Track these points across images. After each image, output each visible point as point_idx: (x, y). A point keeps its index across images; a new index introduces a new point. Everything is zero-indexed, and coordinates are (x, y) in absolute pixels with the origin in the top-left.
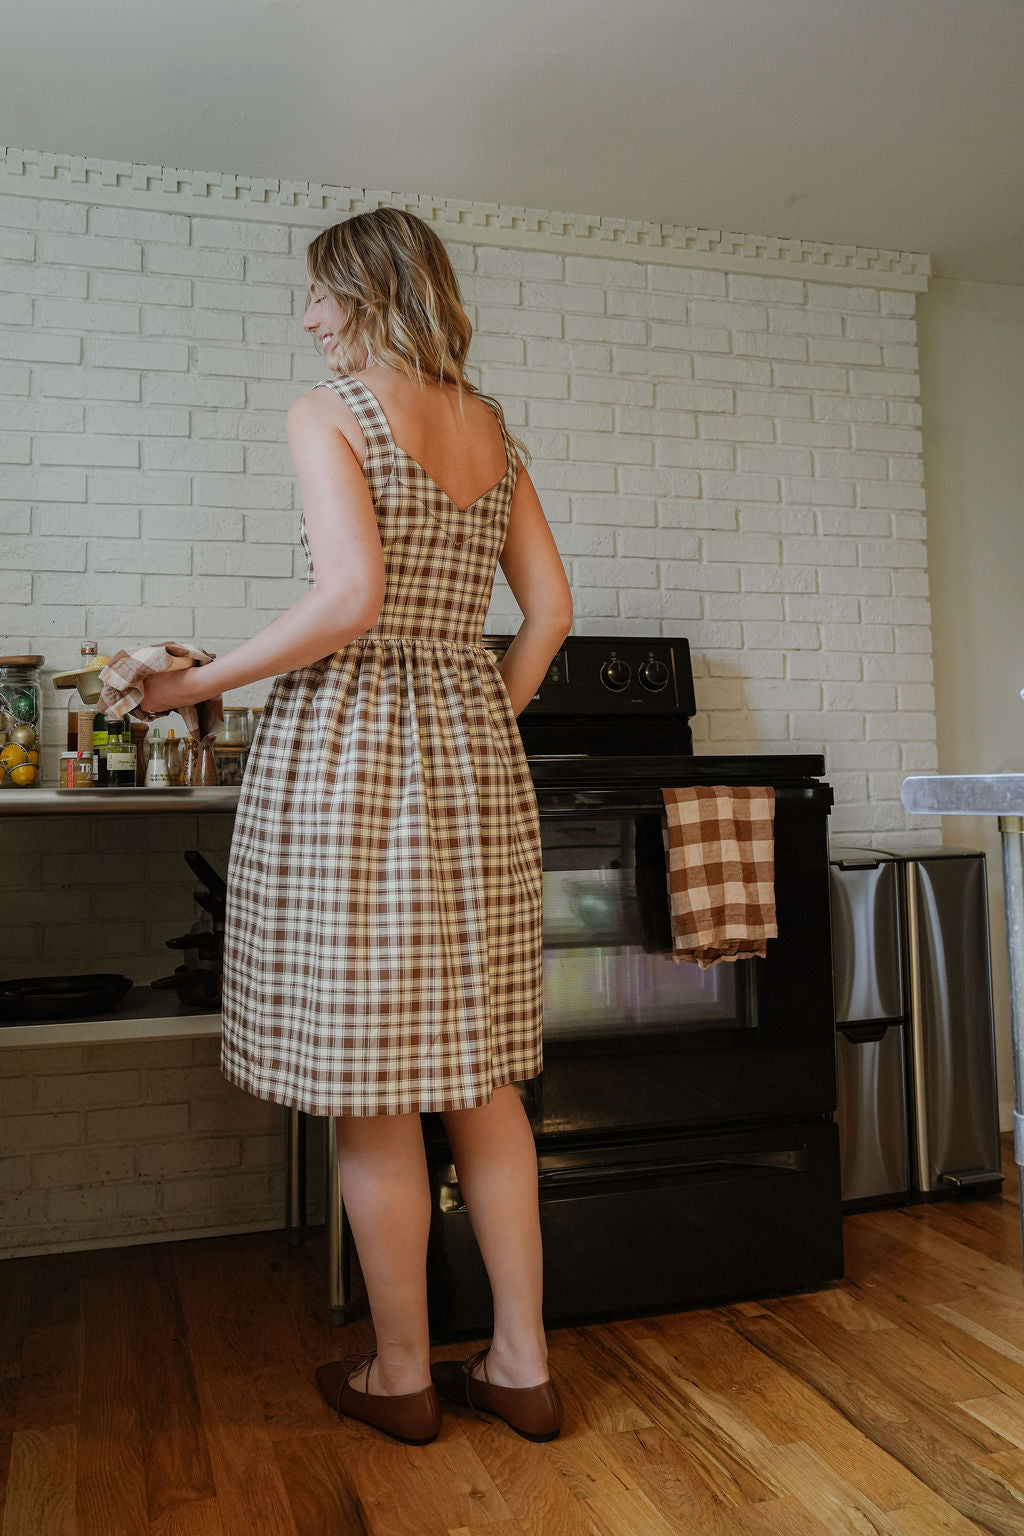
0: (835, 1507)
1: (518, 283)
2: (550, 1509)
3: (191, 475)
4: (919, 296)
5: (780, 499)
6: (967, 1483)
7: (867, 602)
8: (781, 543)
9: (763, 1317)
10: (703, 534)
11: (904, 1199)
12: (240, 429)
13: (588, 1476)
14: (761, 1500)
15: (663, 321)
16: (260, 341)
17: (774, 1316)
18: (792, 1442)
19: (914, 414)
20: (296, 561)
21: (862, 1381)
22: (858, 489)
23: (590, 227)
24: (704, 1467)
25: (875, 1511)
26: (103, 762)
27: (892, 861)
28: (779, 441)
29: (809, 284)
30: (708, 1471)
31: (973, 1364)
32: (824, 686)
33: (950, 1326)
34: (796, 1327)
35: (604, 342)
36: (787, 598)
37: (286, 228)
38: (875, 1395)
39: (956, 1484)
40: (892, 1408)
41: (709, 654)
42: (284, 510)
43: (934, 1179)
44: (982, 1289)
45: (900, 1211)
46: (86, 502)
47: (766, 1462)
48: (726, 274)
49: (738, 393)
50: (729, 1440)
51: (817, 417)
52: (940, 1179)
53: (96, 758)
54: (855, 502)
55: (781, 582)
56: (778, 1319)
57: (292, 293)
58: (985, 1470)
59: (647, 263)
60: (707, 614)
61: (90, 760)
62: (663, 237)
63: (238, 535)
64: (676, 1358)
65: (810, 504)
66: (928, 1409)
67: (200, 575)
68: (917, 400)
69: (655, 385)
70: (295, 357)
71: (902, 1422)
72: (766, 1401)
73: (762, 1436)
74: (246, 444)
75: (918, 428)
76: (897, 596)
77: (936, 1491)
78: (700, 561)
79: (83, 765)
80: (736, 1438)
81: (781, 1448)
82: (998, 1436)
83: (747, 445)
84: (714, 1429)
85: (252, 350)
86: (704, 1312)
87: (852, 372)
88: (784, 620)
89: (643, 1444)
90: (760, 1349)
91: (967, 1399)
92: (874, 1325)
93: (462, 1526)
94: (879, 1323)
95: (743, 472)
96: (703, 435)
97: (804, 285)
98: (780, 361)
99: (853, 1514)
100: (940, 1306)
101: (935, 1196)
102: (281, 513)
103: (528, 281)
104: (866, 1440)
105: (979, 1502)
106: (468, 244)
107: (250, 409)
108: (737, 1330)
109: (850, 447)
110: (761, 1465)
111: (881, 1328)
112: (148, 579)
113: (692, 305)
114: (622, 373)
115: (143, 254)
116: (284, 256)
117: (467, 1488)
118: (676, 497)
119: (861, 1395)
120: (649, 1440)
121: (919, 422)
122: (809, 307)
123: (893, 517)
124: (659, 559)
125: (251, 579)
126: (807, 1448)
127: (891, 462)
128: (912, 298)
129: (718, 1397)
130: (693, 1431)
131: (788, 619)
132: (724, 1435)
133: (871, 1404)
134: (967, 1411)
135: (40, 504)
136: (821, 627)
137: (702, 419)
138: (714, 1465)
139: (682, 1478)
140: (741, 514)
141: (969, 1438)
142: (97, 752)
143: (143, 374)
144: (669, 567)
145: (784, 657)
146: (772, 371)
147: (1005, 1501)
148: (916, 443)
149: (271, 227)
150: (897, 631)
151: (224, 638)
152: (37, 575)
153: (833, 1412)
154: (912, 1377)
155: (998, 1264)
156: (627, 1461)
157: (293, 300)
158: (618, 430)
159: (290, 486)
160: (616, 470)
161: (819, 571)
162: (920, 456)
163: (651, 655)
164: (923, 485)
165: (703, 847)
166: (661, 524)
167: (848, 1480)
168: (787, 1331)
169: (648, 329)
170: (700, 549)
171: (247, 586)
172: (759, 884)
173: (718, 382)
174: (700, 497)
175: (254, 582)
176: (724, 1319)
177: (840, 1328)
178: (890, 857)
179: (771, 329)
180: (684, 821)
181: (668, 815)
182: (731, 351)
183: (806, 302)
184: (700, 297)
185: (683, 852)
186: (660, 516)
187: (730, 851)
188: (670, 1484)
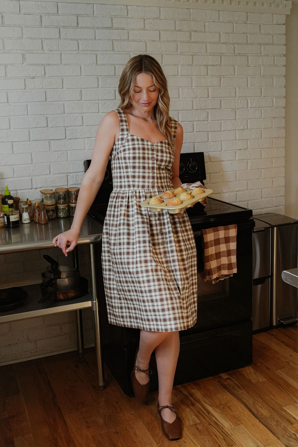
1: (143, 19)
3: (26, 104)
4: (287, 16)
5: (236, 95)
6: (287, 435)
7: (264, 131)
8: (236, 112)
9: (228, 378)
10: (209, 111)
11: (268, 328)
12: (43, 85)
13: (184, 441)
14: (232, 446)
15: (196, 31)
16: (48, 50)
17: (231, 378)
18: (239, 425)
19: (283, 61)
20: (66, 133)
21: (258, 402)
22: (263, 90)
24: (216, 436)
26: (8, 219)
27: (270, 227)
28: (236, 74)
30: (217, 437)
31: (289, 393)
32: (248, 161)
33: (282, 379)
34: (238, 382)
35: (174, 41)
36: (237, 131)
37: (56, 3)
38: (261, 406)
39: (283, 436)
40: (266, 410)
41: (210, 154)
43: (277, 322)
44: (291, 363)
45: (267, 332)
47: (232, 432)
48: (219, 11)
49: (222, 57)
50: (222, 426)
51: (250, 64)
52: (279, 321)
53: (5, 217)
54: (261, 94)
55: (235, 126)
56: (233, 379)
57: (59, 29)
58: (291, 430)
59: (191, 9)
61: (3, 217)
63: (45, 125)
64: (204, 396)
65: (246, 97)
66: (276, 411)
67: (33, 140)
68: (284, 55)
69: (193, 56)
70: (62, 55)
71: (269, 415)
72: (231, 411)
73: (231, 424)
74: (46, 90)
75: (284, 66)
76: (274, 127)
77: (278, 439)
78: (208, 120)
79: (1, 219)
80: (224, 425)
81: (236, 427)
82: (295, 418)
83: (225, 76)
84: (217, 422)
85: (46, 53)
86: (211, 378)
87: (262, 46)
88: (236, 139)
89: (198, 429)
90: (228, 391)
91: (286, 406)
92: (260, 380)
94: (262, 379)
95: (223, 87)
96: (209, 74)
97: (247, 14)
98: (237, 44)
100: (279, 371)
101: (277, 327)
102: (60, 115)
103: (147, 19)
104: (260, 423)
105: (290, 441)
106: (124, 5)
107: (47, 76)
108: (221, 384)
109: (261, 74)
110: (231, 434)
111: (262, 381)
112: (14, 143)
113: (207, 24)
114: (181, 53)
115: (2, 17)
116: (56, 14)
118: (200, 98)
119: (257, 406)
120: (200, 427)
121: (285, 64)
122: (248, 22)
123: (274, 99)
124: (194, 121)
125: (51, 141)
126: (243, 427)
127: (274, 79)
128: (285, 16)
129: (217, 410)
130: (212, 423)
131: (237, 139)
132: (221, 424)
133: (260, 409)
134: (286, 410)
136: (248, 140)
137: (209, 67)
138: (218, 434)
139: (210, 440)
140: (222, 102)
141: (287, 420)
142: (6, 215)
143: (6, 66)
144: (197, 124)
145: (236, 152)
146: (234, 47)
147: (296, 441)
148: (283, 71)
149: (50, 3)
150: (273, 140)
151: (42, 163)
153: (250, 413)
154: (272, 399)
155: (296, 353)
156: (194, 435)
157: (60, 32)
158: (179, 74)
159: (63, 105)
160: (179, 89)
161: (248, 121)
162: (284, 76)
163: (191, 159)
164: (285, 87)
165: (215, 248)
166: (194, 108)
167: (255, 437)
168: (235, 384)
169: (191, 34)
170: (208, 117)
171: (49, 143)
172: (232, 256)
173: (215, 53)
174: (208, 97)
175: (52, 142)
176: (217, 380)
177: (251, 381)
178: (269, 226)
179: (234, 31)
180: (209, 240)
181: (204, 238)
182: (220, 41)
183: (247, 20)
184: (209, 21)
185: (208, 250)
186: (194, 106)
187: (223, 248)
188: (207, 442)
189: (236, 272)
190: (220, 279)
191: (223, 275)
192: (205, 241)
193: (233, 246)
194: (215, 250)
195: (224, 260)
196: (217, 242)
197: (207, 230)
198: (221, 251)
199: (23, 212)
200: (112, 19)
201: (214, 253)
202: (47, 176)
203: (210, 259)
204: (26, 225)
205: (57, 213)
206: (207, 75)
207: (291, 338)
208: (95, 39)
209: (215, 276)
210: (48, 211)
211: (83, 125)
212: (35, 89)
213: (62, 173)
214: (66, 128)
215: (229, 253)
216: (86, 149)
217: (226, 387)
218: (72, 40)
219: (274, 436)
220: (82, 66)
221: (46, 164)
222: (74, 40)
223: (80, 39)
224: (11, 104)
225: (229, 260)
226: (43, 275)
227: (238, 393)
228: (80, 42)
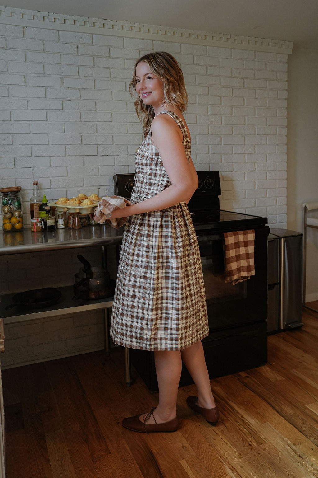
0: (282, 445)
2: (205, 451)
3: (64, 123)
4: (289, 55)
5: (245, 123)
6: (315, 434)
7: (269, 155)
8: (245, 138)
9: (247, 377)
10: (222, 136)
11: (278, 331)
12: (79, 106)
13: (213, 438)
14: (262, 444)
15: (211, 66)
16: (84, 76)
17: (250, 376)
18: (265, 422)
19: (285, 95)
20: (99, 150)
21: (279, 399)
22: (268, 120)
23: (190, 34)
24: (244, 433)
25: (293, 446)
26: (45, 223)
28: (245, 105)
29: (256, 52)
30: (245, 434)
31: (308, 392)
32: (256, 182)
33: (298, 377)
34: (257, 380)
35: (193, 73)
36: (246, 155)
37: (91, 35)
39: (312, 434)
40: (289, 408)
41: (224, 174)
42: (94, 133)
43: (285, 325)
44: (304, 363)
45: (276, 335)
46: (30, 133)
47: (260, 430)
48: (231, 49)
49: (234, 89)
50: (248, 423)
51: (257, 97)
52: (286, 325)
53: (43, 222)
54: (267, 123)
55: (245, 150)
56: (252, 378)
57: (94, 58)
59: (207, 46)
60: (223, 161)
61: (41, 222)
62: (213, 37)
63: (80, 142)
64: (227, 393)
65: (254, 125)
66: (299, 408)
67: (68, 156)
68: (287, 90)
69: (209, 87)
70: (96, 81)
71: (293, 413)
72: (255, 408)
73: (257, 421)
74: (81, 111)
75: (286, 99)
76: (278, 153)
77: (307, 437)
78: (221, 144)
79: (38, 224)
80: (250, 422)
81: (263, 424)
83: (236, 106)
84: (243, 419)
85: (81, 79)
86: (231, 376)
87: (267, 81)
88: (245, 162)
89: (225, 426)
90: (249, 389)
91: (308, 404)
92: (278, 378)
93: (183, 459)
95: (234, 115)
96: (223, 104)
97: (255, 52)
98: (246, 78)
99: (288, 447)
100: (294, 370)
101: (285, 330)
102: (93, 134)
104: (285, 420)
106: (151, 40)
107: (82, 99)
108: (241, 382)
109: (266, 106)
110: (259, 431)
111: (280, 379)
112: (51, 158)
113: (221, 60)
114: (199, 84)
116: (91, 45)
117: (181, 445)
118: (214, 124)
119: (280, 404)
120: (227, 424)
122: (256, 60)
123: (278, 128)
124: (209, 144)
125: (84, 156)
126: (270, 424)
127: (278, 110)
128: (287, 56)
129: (242, 407)
130: (238, 420)
132: (247, 421)
133: (283, 407)
134: (309, 408)
135: (15, 134)
136: (256, 164)
137: (222, 98)
138: (246, 432)
139: (239, 437)
140: (233, 129)
141: (312, 418)
142: (43, 220)
143: (46, 88)
144: (212, 147)
145: (245, 173)
146: (244, 82)
148: (285, 104)
149: (86, 34)
150: (277, 164)
151: (77, 176)
152: (16, 158)
153: (274, 411)
154: (292, 397)
155: (307, 354)
156: (223, 432)
157: (94, 61)
158: (197, 103)
159: (96, 125)
160: (196, 116)
161: (256, 146)
162: (286, 108)
163: (208, 177)
164: (287, 118)
165: (235, 250)
166: (210, 133)
167: (283, 435)
168: (255, 382)
169: (207, 69)
170: (221, 141)
171: (83, 159)
172: (250, 259)
173: (228, 86)
174: (222, 124)
175: (86, 158)
176: (236, 378)
177: (269, 380)
178: (277, 237)
179: (244, 68)
180: (230, 243)
181: (226, 241)
182: (232, 76)
183: (255, 58)
184: (223, 57)
185: (229, 252)
186: (210, 131)
187: (242, 251)
188: (236, 440)
189: (254, 274)
190: (239, 281)
191: (242, 277)
192: (226, 243)
193: (251, 249)
194: (236, 253)
195: (244, 263)
196: (237, 245)
197: (228, 233)
198: (241, 253)
199: (59, 218)
200: (140, 52)
201: (234, 255)
202: (80, 188)
203: (231, 260)
204: (61, 231)
205: (89, 221)
206: (221, 105)
207: (299, 341)
208: (125, 68)
209: (235, 277)
210: (81, 218)
211: (113, 144)
212: (71, 110)
213: (93, 186)
214: (99, 146)
215: (248, 256)
216: (116, 165)
217: (245, 385)
218: (104, 68)
219: (303, 435)
220: (113, 91)
221: (80, 177)
222: (107, 68)
223: (111, 68)
224: (50, 122)
225: (248, 263)
226: (76, 276)
227: (259, 391)
228: (111, 70)
